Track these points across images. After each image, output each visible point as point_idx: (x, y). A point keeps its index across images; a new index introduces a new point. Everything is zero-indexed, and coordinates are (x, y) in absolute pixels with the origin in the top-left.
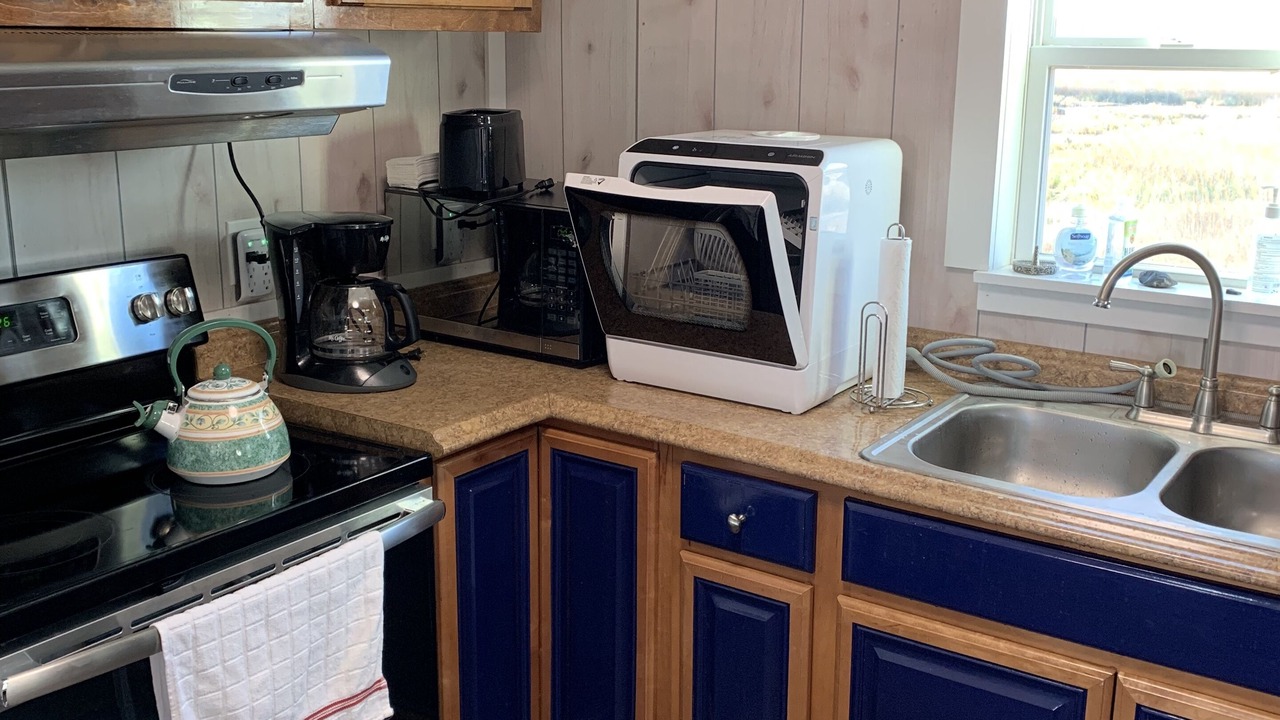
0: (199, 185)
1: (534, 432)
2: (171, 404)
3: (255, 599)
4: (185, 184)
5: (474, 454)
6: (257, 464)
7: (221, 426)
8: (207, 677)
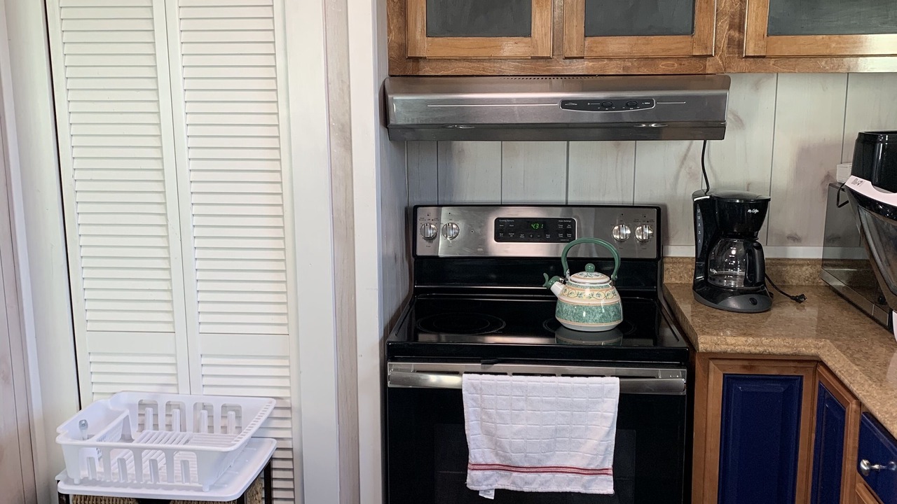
0: (691, 168)
1: (813, 365)
2: (561, 279)
3: (520, 383)
4: (681, 167)
5: (746, 363)
6: (584, 322)
7: (571, 296)
8: (487, 413)
